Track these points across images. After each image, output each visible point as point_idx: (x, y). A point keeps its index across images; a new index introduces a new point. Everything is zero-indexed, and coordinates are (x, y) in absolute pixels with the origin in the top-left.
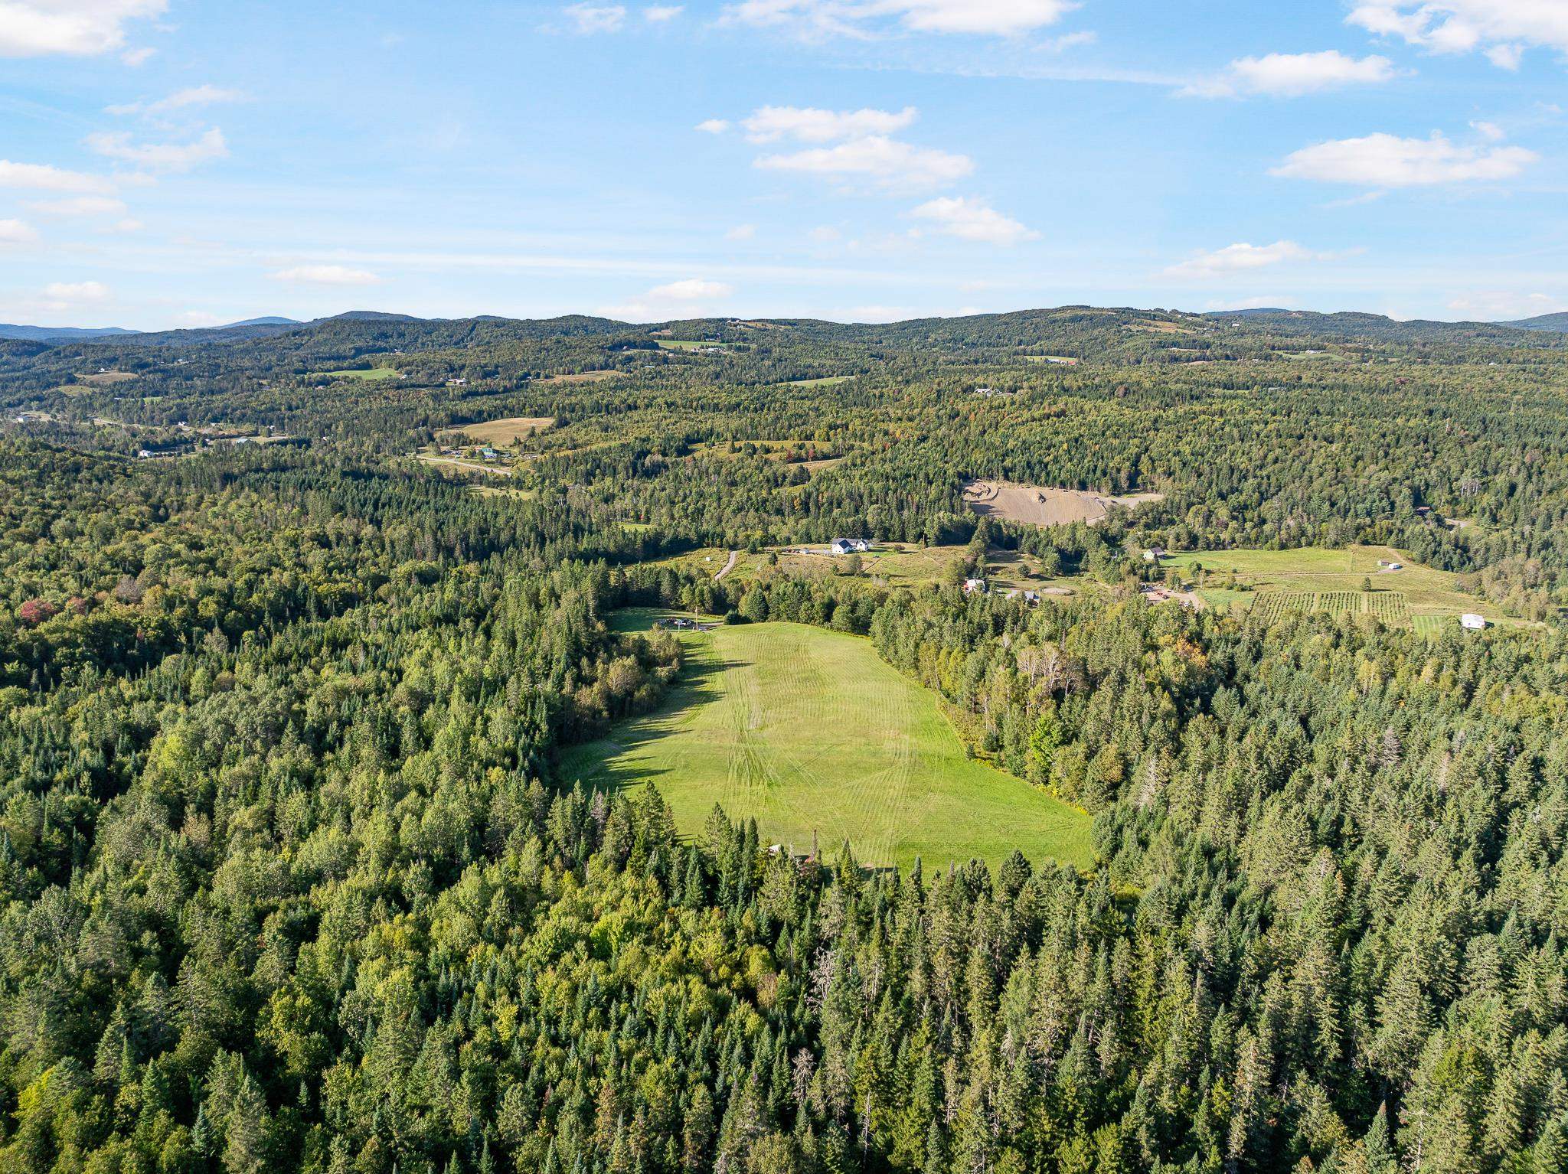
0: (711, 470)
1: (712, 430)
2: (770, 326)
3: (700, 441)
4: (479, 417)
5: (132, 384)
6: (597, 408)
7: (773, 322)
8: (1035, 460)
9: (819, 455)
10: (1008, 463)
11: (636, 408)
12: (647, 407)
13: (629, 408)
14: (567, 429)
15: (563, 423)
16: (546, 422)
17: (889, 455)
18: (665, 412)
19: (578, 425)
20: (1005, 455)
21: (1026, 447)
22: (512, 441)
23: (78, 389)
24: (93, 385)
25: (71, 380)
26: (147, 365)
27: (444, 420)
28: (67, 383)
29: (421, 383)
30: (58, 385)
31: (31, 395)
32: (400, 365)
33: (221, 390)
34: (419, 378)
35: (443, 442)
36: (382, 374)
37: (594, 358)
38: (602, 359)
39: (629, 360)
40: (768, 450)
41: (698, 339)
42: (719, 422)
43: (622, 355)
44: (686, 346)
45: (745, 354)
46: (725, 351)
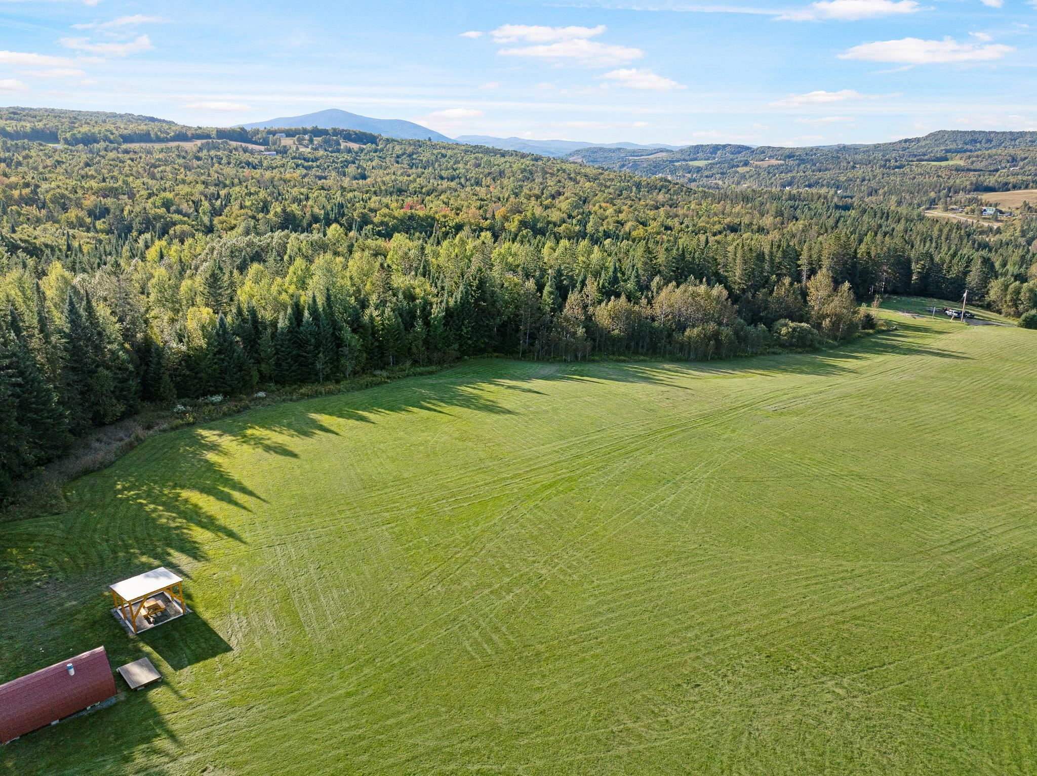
4: (1005, 187)
22: (1023, 204)
23: (747, 169)
24: (756, 167)
25: (746, 164)
26: (793, 156)
27: (968, 187)
28: (743, 166)
29: (978, 168)
30: (738, 166)
31: (720, 171)
32: (969, 157)
33: (826, 169)
34: (978, 166)
35: (955, 203)
36: (951, 163)
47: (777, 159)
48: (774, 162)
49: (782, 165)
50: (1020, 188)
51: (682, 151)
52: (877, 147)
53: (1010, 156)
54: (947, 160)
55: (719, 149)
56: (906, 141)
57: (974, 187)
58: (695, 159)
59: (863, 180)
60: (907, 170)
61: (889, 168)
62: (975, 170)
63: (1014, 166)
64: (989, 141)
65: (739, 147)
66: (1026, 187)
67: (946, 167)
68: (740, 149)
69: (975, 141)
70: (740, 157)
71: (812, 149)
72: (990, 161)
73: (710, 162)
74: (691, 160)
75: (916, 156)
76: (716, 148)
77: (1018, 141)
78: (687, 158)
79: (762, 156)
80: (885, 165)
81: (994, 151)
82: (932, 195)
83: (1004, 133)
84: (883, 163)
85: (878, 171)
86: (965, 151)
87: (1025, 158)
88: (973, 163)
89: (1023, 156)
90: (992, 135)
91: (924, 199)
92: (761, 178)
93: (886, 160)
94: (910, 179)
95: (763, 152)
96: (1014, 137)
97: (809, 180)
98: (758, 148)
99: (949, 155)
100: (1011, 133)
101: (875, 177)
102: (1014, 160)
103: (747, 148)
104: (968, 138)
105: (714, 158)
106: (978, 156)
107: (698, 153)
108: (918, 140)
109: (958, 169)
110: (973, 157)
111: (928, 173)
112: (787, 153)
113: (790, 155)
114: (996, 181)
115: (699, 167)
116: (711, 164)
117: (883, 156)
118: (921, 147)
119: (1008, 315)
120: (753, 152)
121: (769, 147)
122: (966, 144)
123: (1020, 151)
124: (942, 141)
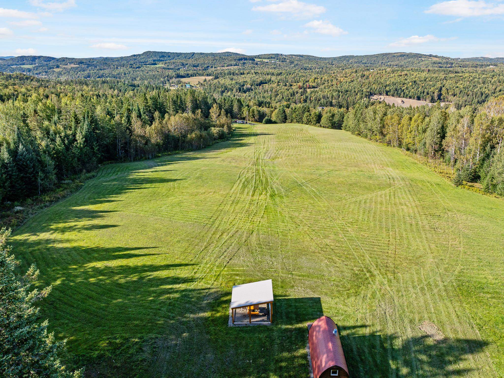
0: (269, 90)
1: (270, 79)
2: (294, 57)
3: (266, 83)
4: (188, 76)
5: (77, 68)
6: (230, 73)
7: (295, 55)
8: (399, 88)
9: (311, 87)
10: (387, 89)
11: (244, 74)
12: (248, 74)
13: (241, 74)
14: (218, 79)
15: (216, 78)
16: (210, 78)
17: (339, 86)
18: (254, 75)
19: (222, 78)
20: (386, 87)
21: (394, 84)
22: (198, 83)
23: (60, 69)
24: (64, 68)
25: (58, 67)
26: (83, 63)
27: (175, 76)
28: (56, 68)
30: (53, 68)
31: (44, 71)
32: (166, 63)
33: (104, 69)
34: (171, 67)
35: (172, 83)
36: (159, 65)
37: (232, 62)
38: (235, 63)
39: (244, 63)
40: (291, 85)
41: (269, 58)
42: (273, 78)
43: (242, 62)
44: (264, 60)
45: (285, 63)
46: (278, 62)
47: (74, 64)
48: (73, 66)
49: (79, 67)
50: (193, 76)
51: (12, 59)
53: (181, 63)
54: (156, 64)
55: (36, 59)
56: (134, 56)
57: (177, 76)
58: (24, 64)
59: (125, 74)
60: (142, 68)
61: (134, 68)
62: (171, 69)
63: (185, 67)
64: (170, 57)
65: (48, 57)
67: (159, 67)
68: (49, 59)
69: (163, 56)
70: (51, 63)
71: (90, 59)
72: (174, 65)
73: (34, 66)
74: (21, 65)
75: (142, 62)
76: (34, 58)
78: (18, 63)
79: (65, 63)
80: (132, 67)
81: (174, 61)
82: (162, 79)
83: (174, 53)
84: (130, 66)
85: (129, 69)
86: (162, 61)
87: (187, 64)
88: (168, 66)
90: (170, 54)
91: (159, 81)
92: (71, 74)
93: (131, 64)
94: (146, 73)
95: (64, 60)
97: (98, 74)
98: (60, 59)
99: (157, 62)
102: (183, 64)
103: (54, 58)
104: (161, 55)
105: (35, 64)
106: (169, 63)
107: (24, 61)
108: (139, 55)
109: (164, 69)
111: (153, 70)
112: (78, 61)
113: (81, 62)
114: (182, 73)
115: (29, 69)
116: (35, 67)
118: (142, 59)
120: (58, 60)
121: (67, 58)
122: (160, 57)
123: (184, 61)
124: (150, 56)
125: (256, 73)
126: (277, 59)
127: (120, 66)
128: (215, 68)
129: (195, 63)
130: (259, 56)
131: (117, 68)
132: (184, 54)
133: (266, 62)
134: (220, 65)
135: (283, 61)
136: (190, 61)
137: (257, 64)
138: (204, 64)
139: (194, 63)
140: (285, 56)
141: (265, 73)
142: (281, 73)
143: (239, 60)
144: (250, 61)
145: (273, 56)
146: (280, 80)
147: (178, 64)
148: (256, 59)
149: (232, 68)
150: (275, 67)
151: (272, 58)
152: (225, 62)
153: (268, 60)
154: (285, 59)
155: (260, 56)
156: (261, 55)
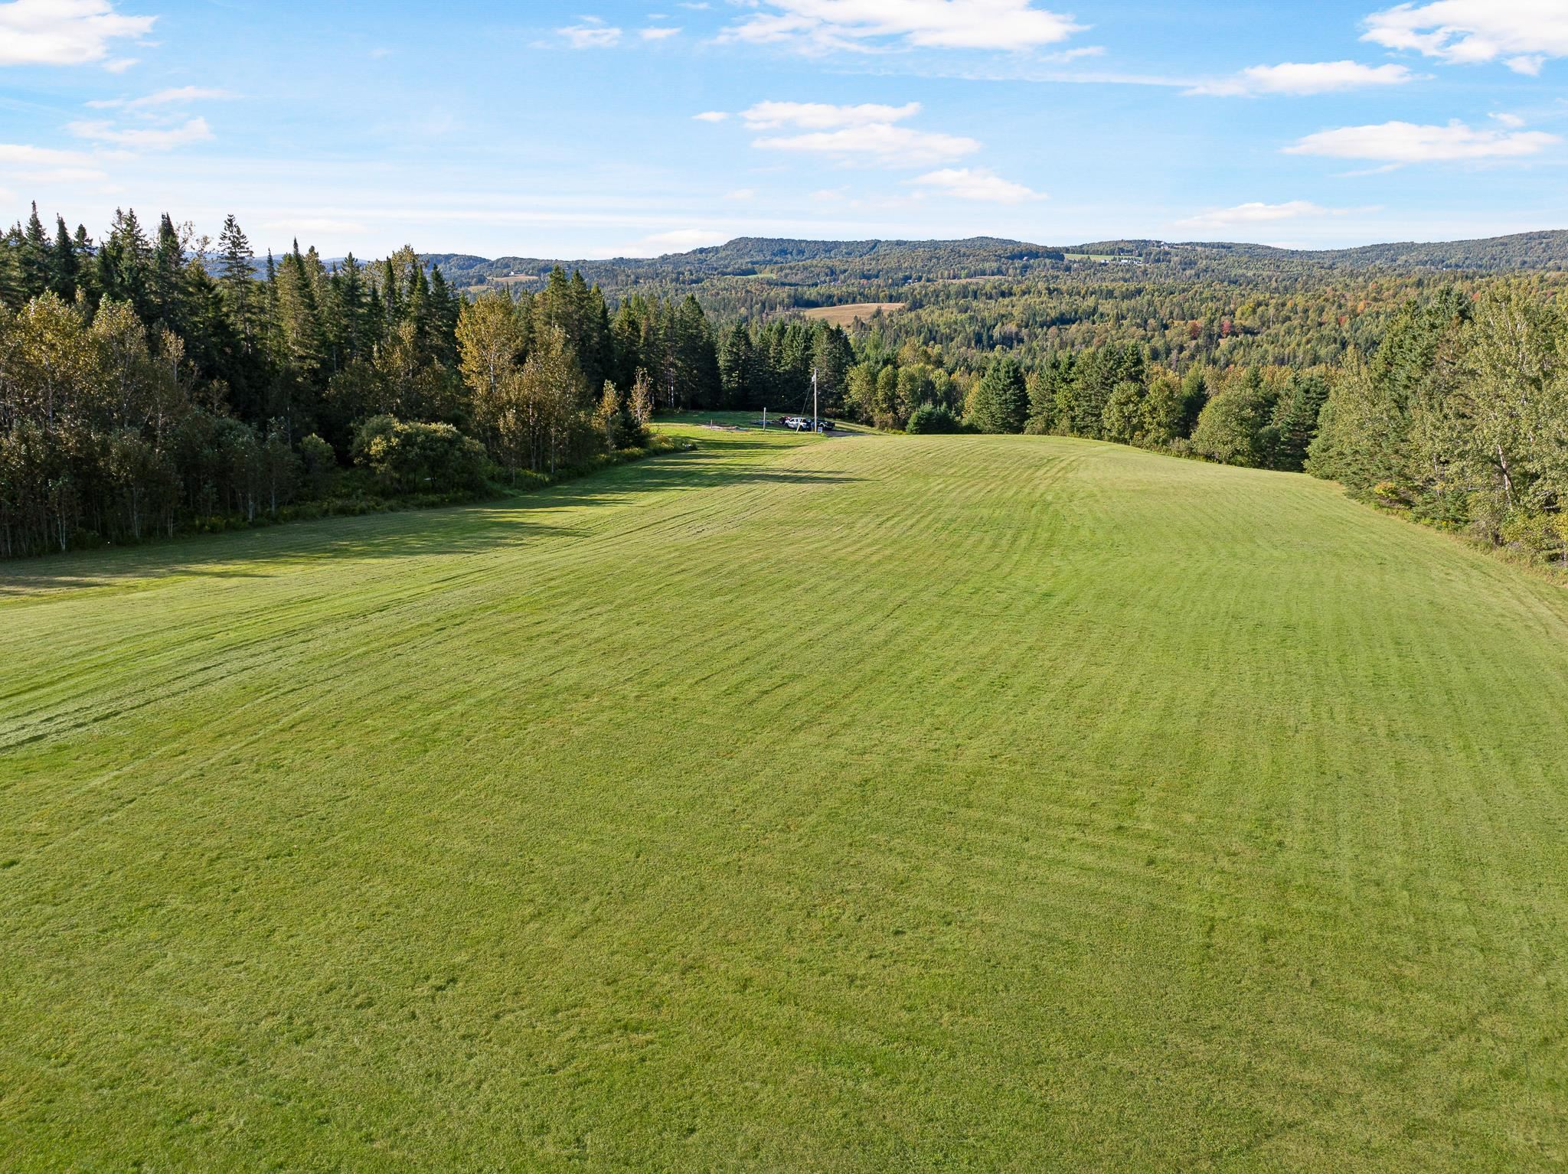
1: (1096, 310)
2: (1199, 248)
3: (1078, 320)
4: (829, 302)
9: (1238, 330)
11: (1011, 294)
12: (1024, 293)
13: (1003, 294)
14: (919, 311)
15: (917, 306)
16: (897, 306)
18: (1044, 298)
19: (933, 308)
23: (484, 287)
24: (497, 285)
25: (481, 280)
26: (549, 271)
27: (788, 301)
28: (476, 284)
29: (793, 281)
32: (781, 269)
34: (793, 279)
36: (760, 276)
37: (987, 265)
38: (995, 265)
39: (1025, 268)
40: (1166, 327)
41: (1112, 253)
42: (1107, 307)
43: (1018, 263)
44: (1093, 258)
45: (1163, 265)
46: (1140, 263)
47: (527, 274)
48: (523, 278)
49: (536, 282)
50: (846, 303)
52: (665, 259)
53: (828, 267)
54: (755, 273)
56: (701, 251)
57: (793, 300)
60: (706, 283)
61: (684, 283)
62: (790, 285)
63: (835, 280)
64: (801, 252)
66: (854, 301)
67: (755, 280)
69: (783, 251)
72: (806, 274)
75: (716, 269)
77: (832, 253)
79: (505, 271)
80: (677, 280)
81: (809, 262)
83: (816, 242)
84: (674, 276)
85: (669, 286)
86: (776, 263)
87: (845, 271)
88: (786, 276)
89: (843, 268)
90: (803, 245)
93: (679, 273)
94: (712, 295)
95: (504, 264)
96: (829, 247)
98: (498, 260)
99: (756, 267)
100: (824, 242)
101: (666, 293)
102: (832, 272)
104: (776, 248)
106: (791, 268)
108: (715, 250)
109: (769, 283)
110: (785, 268)
111: (734, 288)
112: (542, 264)
113: (545, 268)
114: (819, 294)
117: (674, 268)
118: (722, 259)
119: (884, 426)
120: (491, 265)
121: (513, 259)
122: (774, 254)
123: (837, 263)
124: (745, 251)
125: (1050, 292)
126: (1140, 255)
127: (647, 277)
128: (928, 280)
129: (870, 266)
130: (1081, 247)
131: (636, 282)
132: (847, 244)
133: (1101, 265)
134: (946, 273)
135: (1158, 261)
136: (856, 264)
137: (1068, 269)
138: (899, 268)
139: (867, 267)
140: (1171, 246)
141: (1083, 292)
142: (1139, 292)
143: (1012, 257)
144: (1048, 261)
145: (1130, 247)
146: (1128, 310)
147: (818, 270)
148: (1067, 256)
149: (980, 280)
150: (1128, 276)
151: (1122, 250)
152: (966, 263)
153: (1109, 259)
154: (1167, 253)
155: (1085, 248)
156: (1088, 245)
